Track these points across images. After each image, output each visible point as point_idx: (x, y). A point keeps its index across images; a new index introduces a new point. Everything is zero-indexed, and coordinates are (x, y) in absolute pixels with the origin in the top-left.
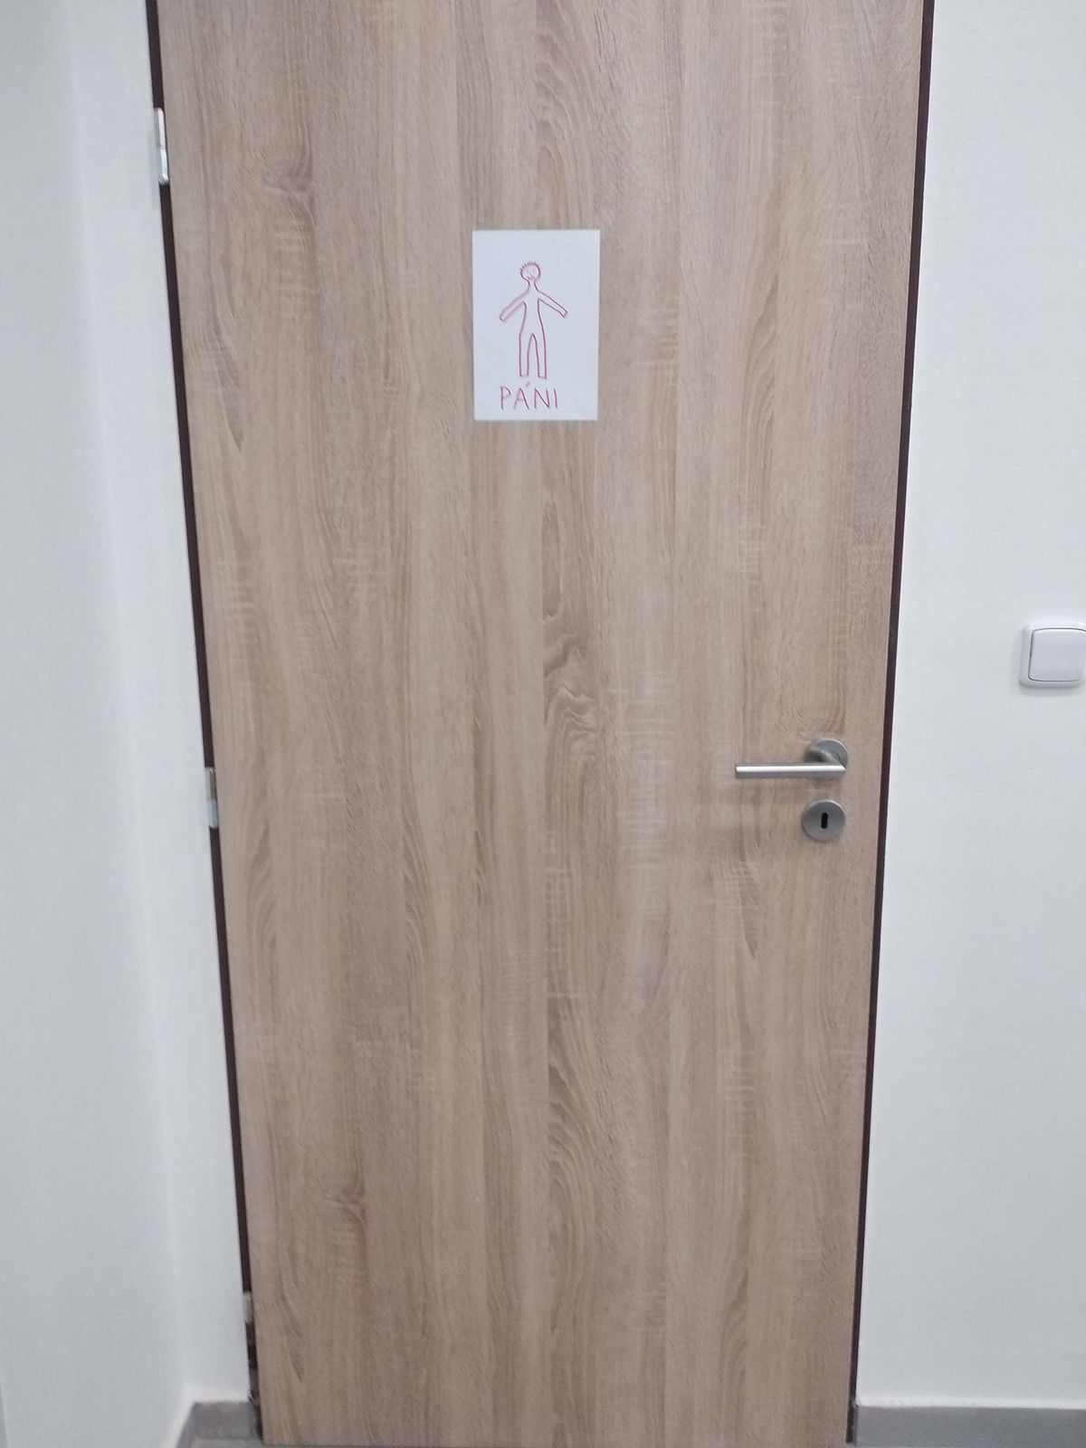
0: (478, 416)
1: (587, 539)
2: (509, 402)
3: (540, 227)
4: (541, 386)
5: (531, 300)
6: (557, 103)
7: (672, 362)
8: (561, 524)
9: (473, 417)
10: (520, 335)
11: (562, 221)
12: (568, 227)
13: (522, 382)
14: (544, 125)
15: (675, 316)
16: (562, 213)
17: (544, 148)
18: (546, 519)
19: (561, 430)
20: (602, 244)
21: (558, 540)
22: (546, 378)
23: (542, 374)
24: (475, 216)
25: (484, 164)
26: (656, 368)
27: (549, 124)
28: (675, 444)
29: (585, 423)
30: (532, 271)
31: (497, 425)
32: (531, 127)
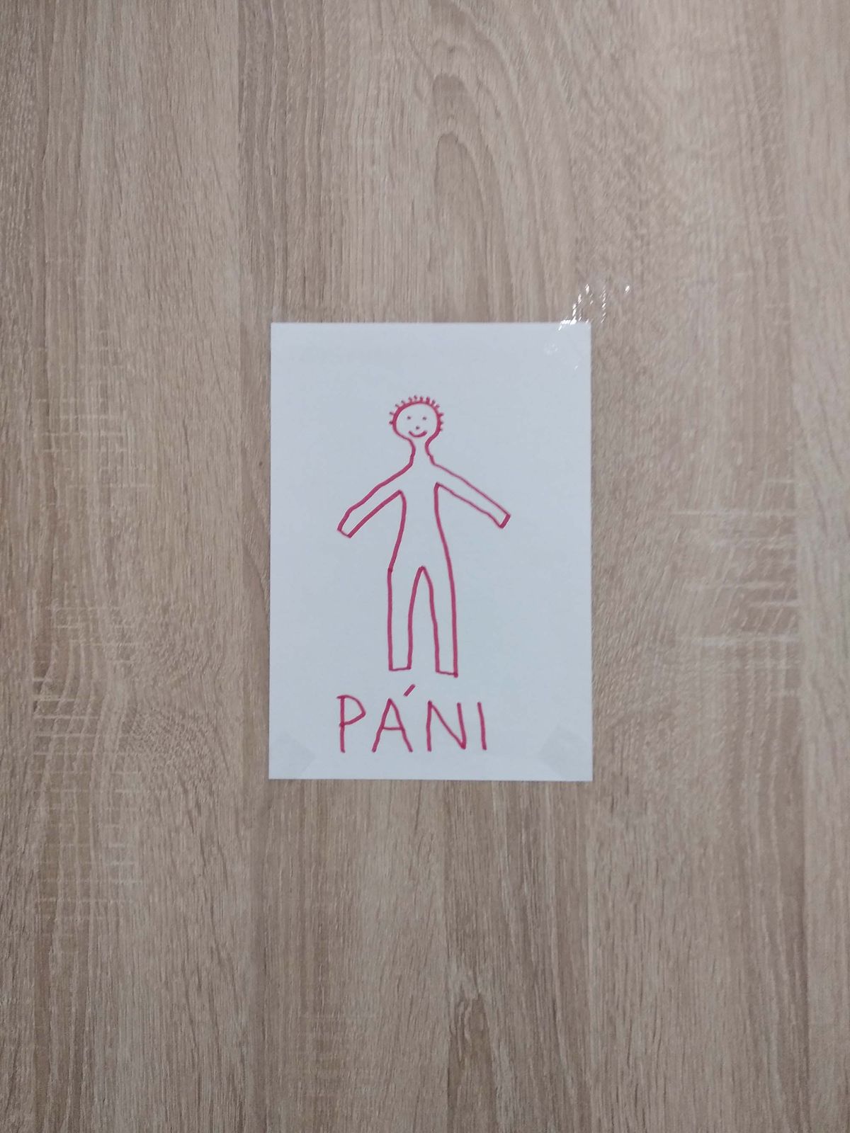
0: (279, 769)
1: (573, 1092)
2: (361, 734)
3: (442, 315)
4: (445, 693)
5: (418, 484)
6: (479, 39)
7: (783, 639)
8: (501, 1053)
9: (267, 772)
10: (390, 570)
11: (496, 300)
12: (509, 318)
13: (394, 685)
14: (448, 88)
15: (788, 527)
16: (495, 286)
17: (449, 138)
18: (456, 1039)
19: (498, 805)
20: (596, 353)
21: (492, 1095)
22: (456, 674)
23: (447, 665)
24: (277, 290)
25: (303, 175)
26: (742, 654)
27: (461, 84)
28: (801, 844)
29: (560, 787)
30: (419, 418)
31: (328, 790)
32: (416, 90)
